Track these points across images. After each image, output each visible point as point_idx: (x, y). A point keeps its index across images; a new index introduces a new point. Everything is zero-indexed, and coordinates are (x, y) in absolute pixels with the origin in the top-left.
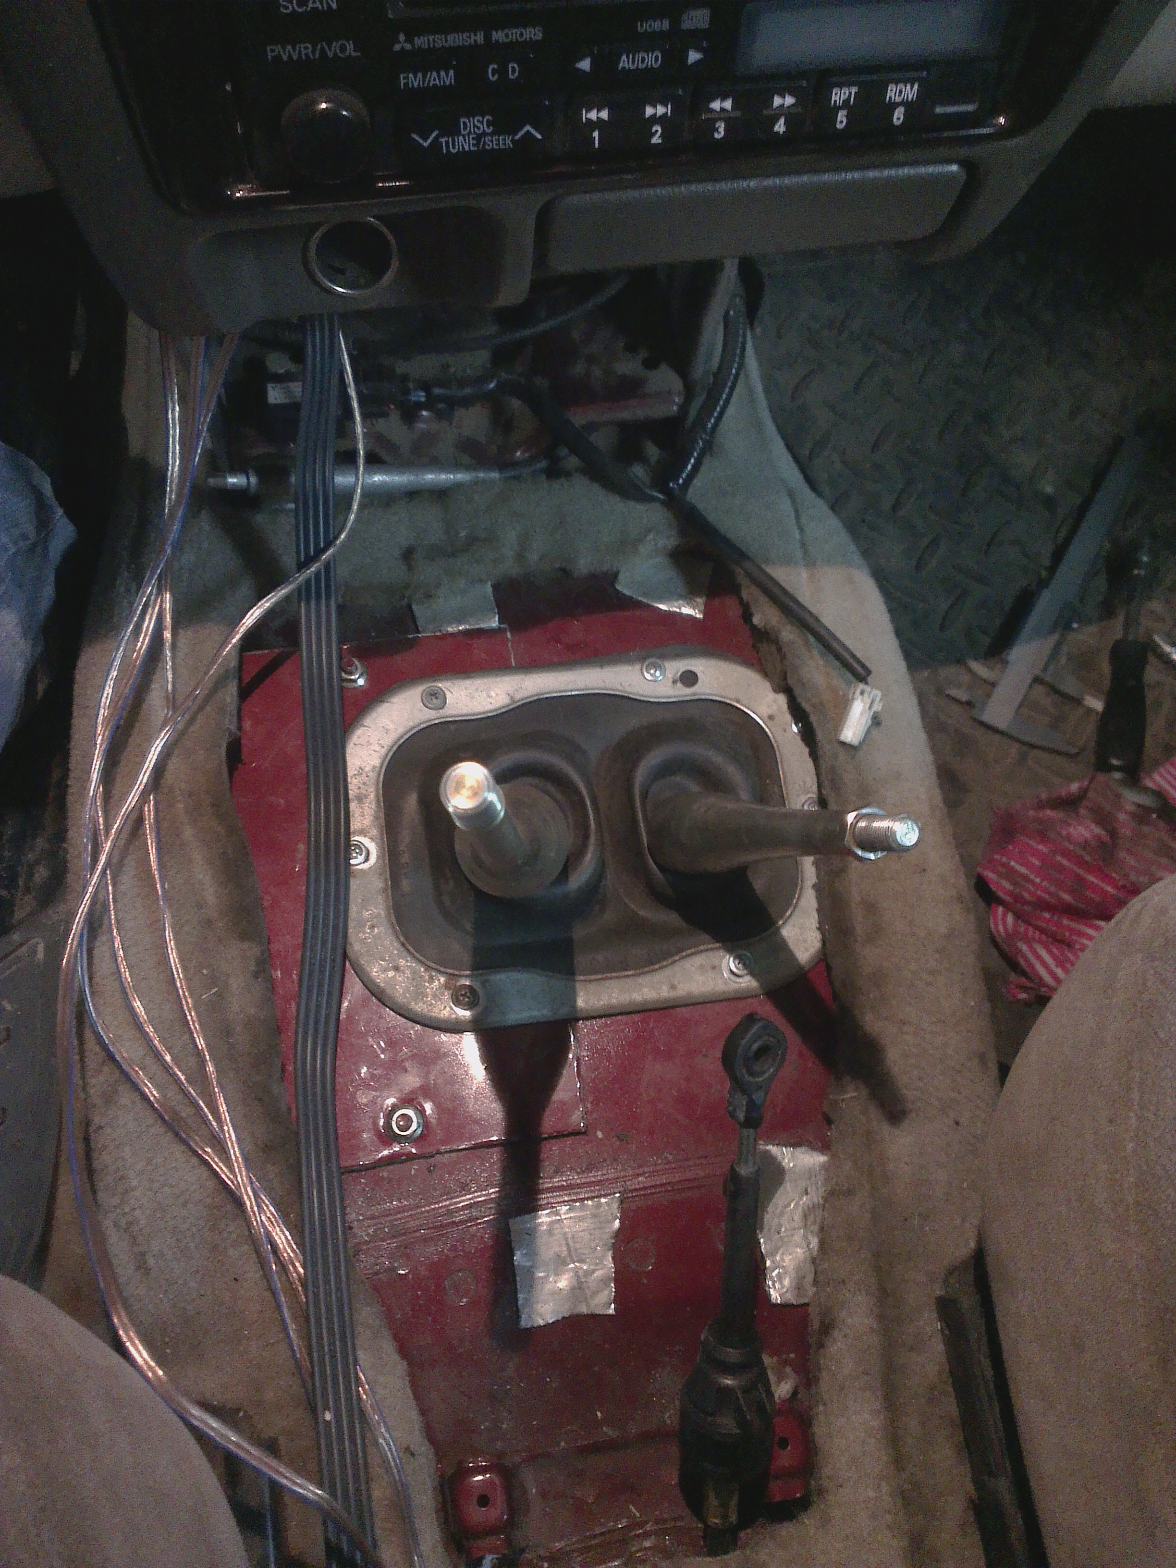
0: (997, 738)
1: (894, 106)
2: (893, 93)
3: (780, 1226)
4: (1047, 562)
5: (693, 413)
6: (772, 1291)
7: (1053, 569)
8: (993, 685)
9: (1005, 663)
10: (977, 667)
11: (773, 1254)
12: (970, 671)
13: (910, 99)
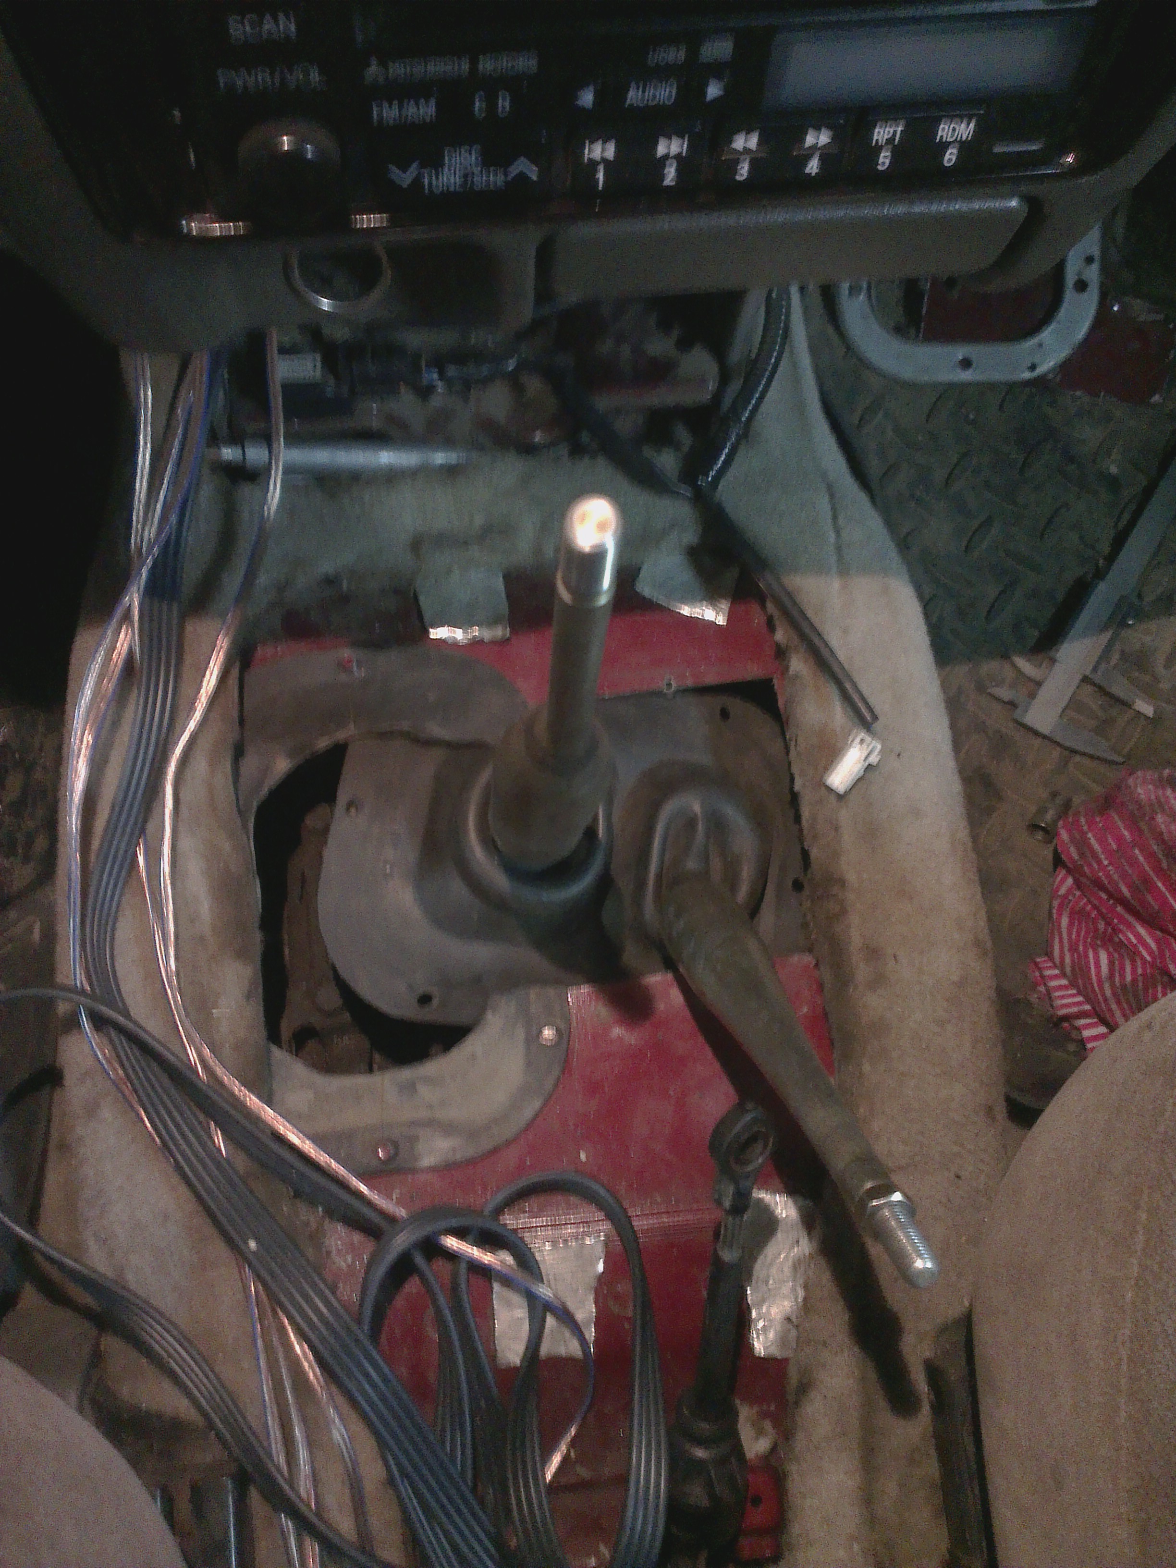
0: (1037, 742)
1: (945, 146)
2: (946, 131)
3: (768, 1276)
4: (1106, 550)
5: (727, 402)
6: (756, 1344)
7: (1111, 558)
8: (1039, 684)
9: (1053, 661)
10: (1022, 663)
11: (759, 1305)
12: (1014, 665)
13: (964, 138)
